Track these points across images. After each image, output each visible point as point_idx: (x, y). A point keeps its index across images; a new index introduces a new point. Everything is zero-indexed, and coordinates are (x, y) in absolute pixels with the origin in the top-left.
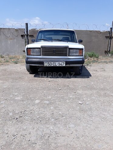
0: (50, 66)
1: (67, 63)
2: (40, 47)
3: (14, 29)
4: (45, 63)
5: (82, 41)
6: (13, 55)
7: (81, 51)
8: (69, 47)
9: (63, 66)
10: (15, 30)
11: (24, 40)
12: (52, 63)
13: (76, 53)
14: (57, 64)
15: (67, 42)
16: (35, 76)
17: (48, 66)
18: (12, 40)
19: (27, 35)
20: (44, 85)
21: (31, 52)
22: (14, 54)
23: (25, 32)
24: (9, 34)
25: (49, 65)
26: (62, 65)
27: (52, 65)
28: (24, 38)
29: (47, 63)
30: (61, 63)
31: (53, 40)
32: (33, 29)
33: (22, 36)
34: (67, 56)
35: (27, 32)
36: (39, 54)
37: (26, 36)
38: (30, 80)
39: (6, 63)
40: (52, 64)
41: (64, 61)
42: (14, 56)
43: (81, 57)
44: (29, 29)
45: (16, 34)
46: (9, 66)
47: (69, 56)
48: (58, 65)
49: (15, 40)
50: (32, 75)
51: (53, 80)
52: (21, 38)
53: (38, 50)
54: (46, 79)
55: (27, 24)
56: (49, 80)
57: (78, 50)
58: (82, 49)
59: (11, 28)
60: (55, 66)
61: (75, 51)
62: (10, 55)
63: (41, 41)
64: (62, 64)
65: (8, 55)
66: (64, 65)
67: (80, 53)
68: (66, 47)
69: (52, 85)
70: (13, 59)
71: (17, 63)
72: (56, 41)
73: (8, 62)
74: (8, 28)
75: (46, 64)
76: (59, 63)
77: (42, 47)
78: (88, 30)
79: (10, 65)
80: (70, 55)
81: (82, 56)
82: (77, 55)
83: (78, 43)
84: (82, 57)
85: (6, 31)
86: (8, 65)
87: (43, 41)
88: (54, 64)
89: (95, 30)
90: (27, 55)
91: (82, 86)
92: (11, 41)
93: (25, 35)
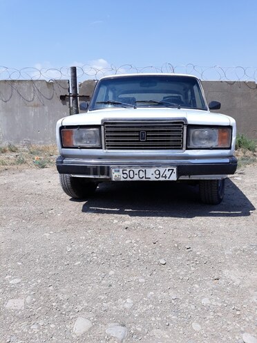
0: (128, 179)
1: (182, 170)
2: (100, 123)
3: (44, 81)
4: (113, 171)
5: (220, 105)
6: (40, 144)
7: (225, 134)
8: (189, 123)
9: (171, 179)
10: (45, 85)
11: (66, 107)
12: (136, 171)
13: (209, 138)
14: (151, 175)
15: (179, 108)
16: (85, 210)
17: (122, 179)
18: (38, 108)
19: (75, 96)
20: (110, 242)
21: (74, 139)
22: (42, 142)
23: (71, 89)
24: (33, 95)
25: (125, 176)
26: (165, 177)
27: (136, 178)
28: (68, 103)
29: (121, 170)
30: (162, 170)
31: (137, 104)
32: (89, 81)
33: (63, 98)
34: (181, 149)
35: (75, 87)
36: (97, 144)
37: (71, 98)
38: (69, 223)
39: (15, 167)
40: (137, 175)
41: (171, 165)
42: (41, 147)
43: (227, 152)
44: (80, 80)
45: (47, 93)
46: (23, 174)
47: (187, 149)
48: (153, 179)
49: (46, 108)
50: (78, 203)
51: (139, 224)
52: (60, 102)
53: (92, 133)
54: (115, 221)
55: (74, 70)
56: (127, 223)
57: (216, 131)
58: (230, 127)
59: (37, 80)
60: (144, 179)
61: (206, 132)
62: (33, 146)
63: (106, 106)
64: (168, 174)
65: (29, 144)
66: (174, 177)
67: (221, 138)
68: (180, 123)
69: (137, 242)
70: (38, 154)
71: (43, 167)
72: (147, 106)
73: (23, 162)
74: (30, 79)
75: (117, 175)
76: (157, 172)
77: (105, 123)
78: (224, 79)
79: (24, 172)
80: (192, 145)
81: (230, 148)
82: (214, 144)
83: (208, 111)
84: (229, 151)
85: (25, 87)
86: (20, 171)
87: (110, 106)
88: (142, 174)
89: (241, 80)
90: (63, 147)
91: (236, 250)
92: (37, 110)
93: (69, 96)
